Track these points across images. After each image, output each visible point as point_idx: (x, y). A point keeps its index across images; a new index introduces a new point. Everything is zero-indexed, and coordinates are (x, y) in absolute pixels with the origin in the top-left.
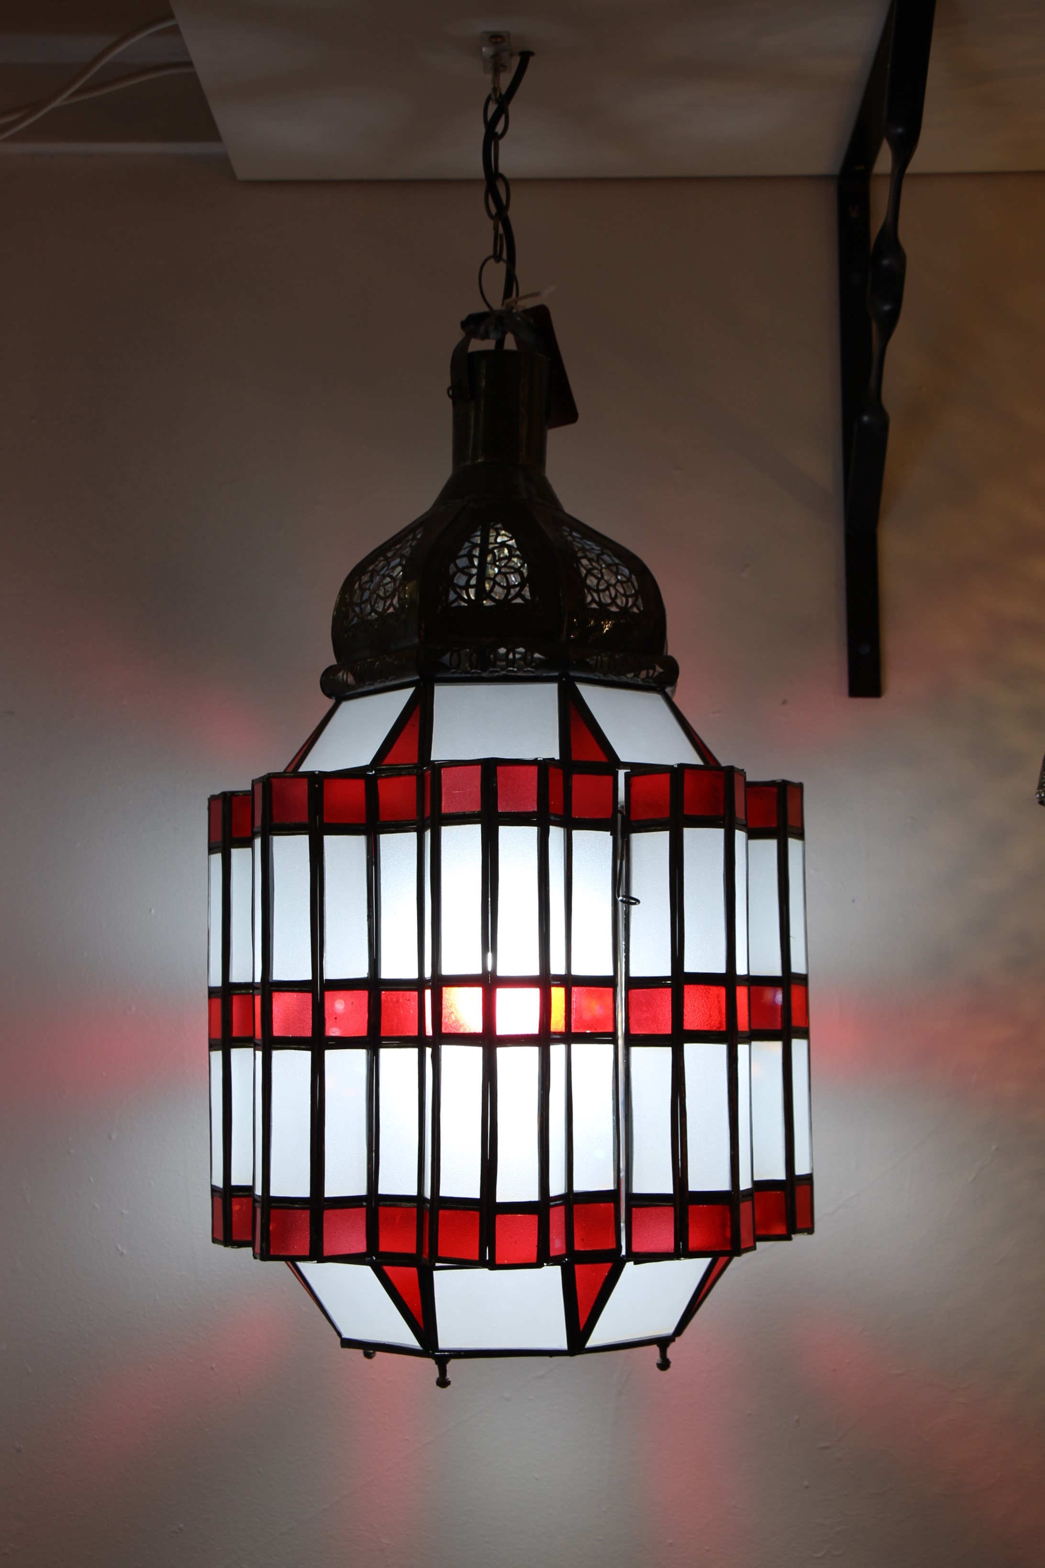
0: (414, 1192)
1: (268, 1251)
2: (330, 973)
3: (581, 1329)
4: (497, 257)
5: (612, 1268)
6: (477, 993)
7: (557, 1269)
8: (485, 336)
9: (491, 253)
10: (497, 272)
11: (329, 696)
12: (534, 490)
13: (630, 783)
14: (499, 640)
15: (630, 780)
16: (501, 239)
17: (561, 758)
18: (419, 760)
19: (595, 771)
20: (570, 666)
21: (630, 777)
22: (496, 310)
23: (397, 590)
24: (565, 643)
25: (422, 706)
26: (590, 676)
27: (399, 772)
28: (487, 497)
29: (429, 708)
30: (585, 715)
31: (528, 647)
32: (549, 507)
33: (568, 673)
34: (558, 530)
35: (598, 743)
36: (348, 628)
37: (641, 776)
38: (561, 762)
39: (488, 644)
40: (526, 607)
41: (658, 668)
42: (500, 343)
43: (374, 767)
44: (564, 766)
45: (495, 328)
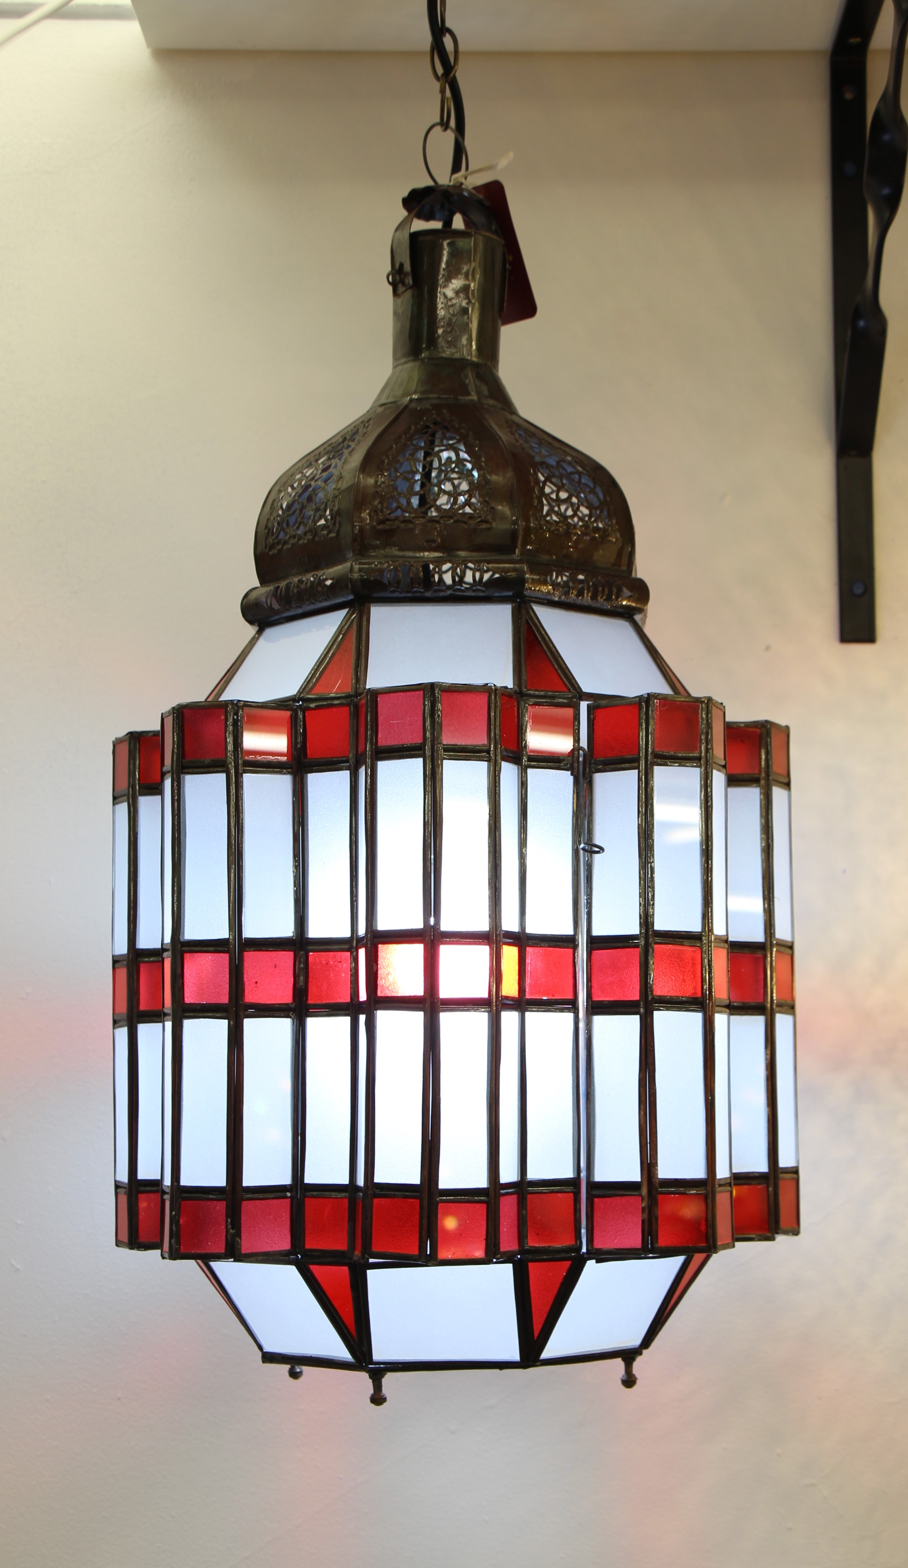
0: (345, 1180)
1: (178, 1250)
2: (250, 931)
3: (535, 1339)
4: (445, 125)
5: (571, 1266)
6: (417, 950)
7: (508, 1268)
8: (428, 218)
9: (438, 120)
10: (444, 141)
11: (251, 622)
12: (485, 391)
13: (593, 717)
14: (445, 555)
15: (594, 713)
16: (449, 103)
17: (516, 687)
18: (353, 689)
19: (553, 702)
20: (525, 585)
21: (594, 710)
22: (443, 186)
23: (329, 500)
24: (520, 559)
25: (356, 629)
26: (549, 597)
27: (329, 702)
28: (431, 396)
29: (364, 631)
30: (542, 640)
31: (477, 563)
32: (503, 409)
33: (523, 592)
34: (512, 433)
35: (557, 672)
36: (274, 544)
37: (606, 707)
38: (515, 692)
39: (431, 560)
40: (476, 517)
41: (626, 592)
42: (448, 223)
43: (302, 697)
44: (519, 696)
45: (442, 206)
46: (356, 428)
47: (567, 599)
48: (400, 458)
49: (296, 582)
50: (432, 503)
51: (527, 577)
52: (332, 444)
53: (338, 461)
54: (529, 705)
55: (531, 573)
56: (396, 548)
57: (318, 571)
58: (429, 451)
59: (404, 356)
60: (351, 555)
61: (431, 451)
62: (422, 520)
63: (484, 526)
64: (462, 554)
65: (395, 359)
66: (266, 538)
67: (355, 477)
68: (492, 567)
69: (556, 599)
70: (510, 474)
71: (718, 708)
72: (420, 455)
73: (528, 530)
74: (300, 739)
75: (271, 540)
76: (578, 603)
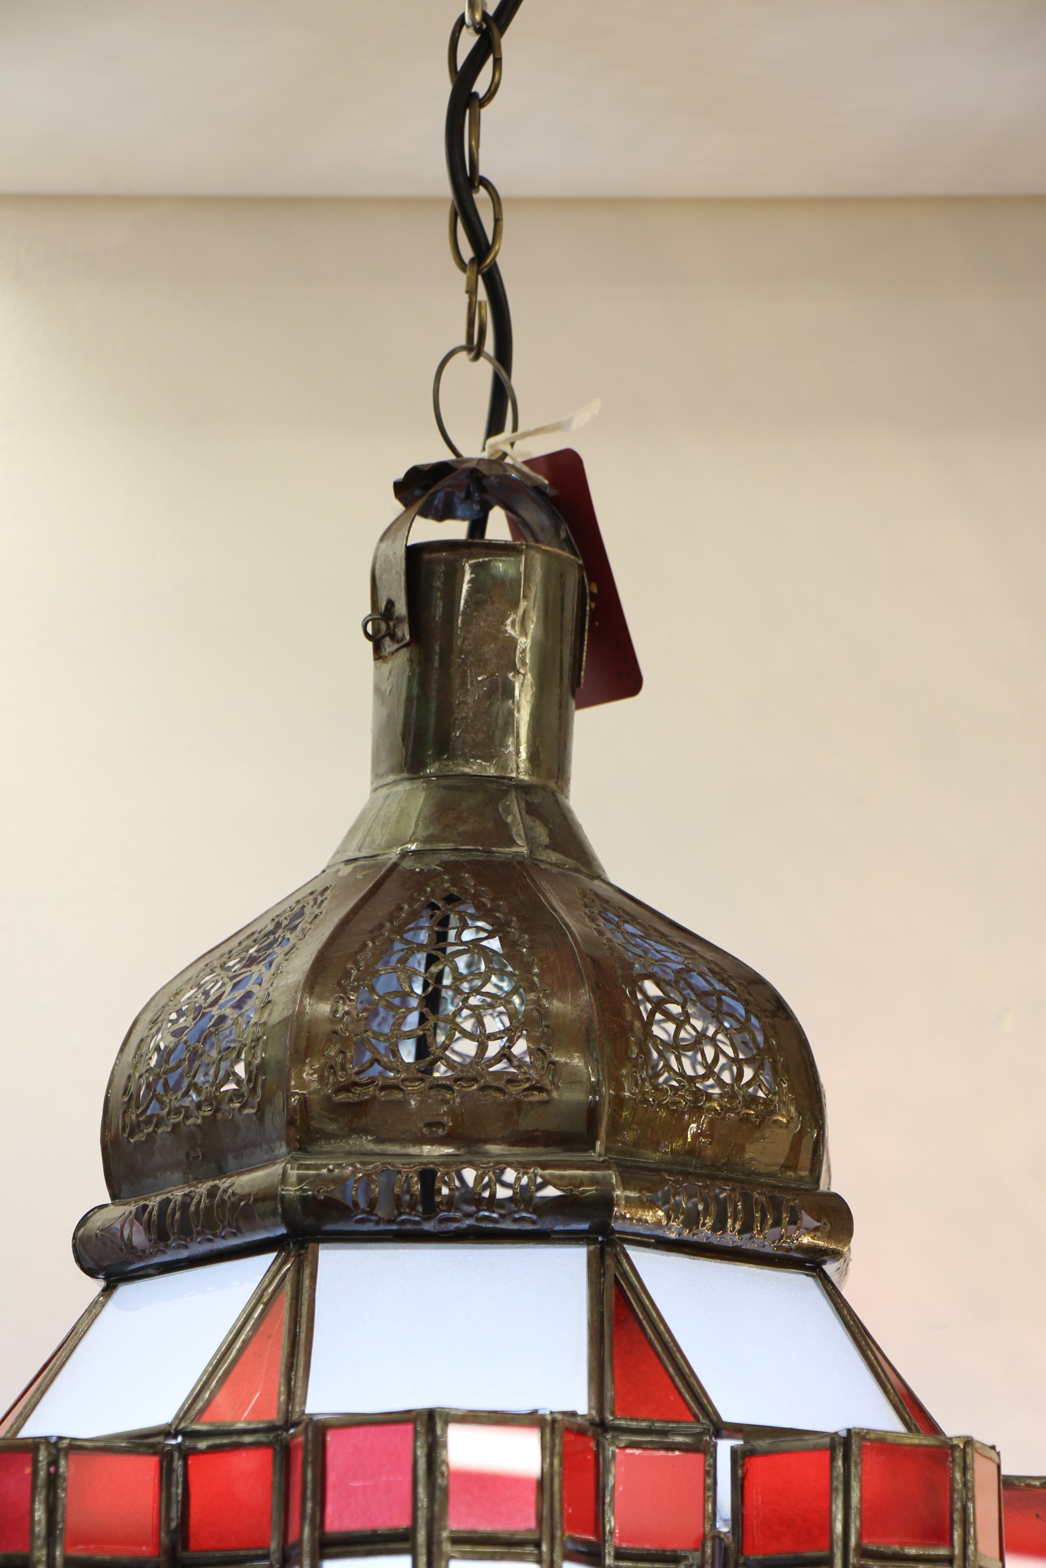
4: (475, 349)
8: (443, 514)
9: (463, 341)
10: (474, 379)
11: (91, 1272)
12: (542, 834)
13: (742, 1473)
14: (461, 1151)
15: (743, 1465)
16: (483, 311)
17: (594, 1412)
18: (281, 1415)
19: (664, 1442)
20: (613, 1211)
21: (743, 1458)
22: (470, 460)
23: (245, 1045)
24: (603, 1162)
25: (289, 1293)
26: (659, 1233)
27: (234, 1439)
28: (442, 846)
29: (305, 1297)
30: (644, 1318)
31: (522, 1168)
32: (577, 870)
33: (610, 1224)
34: (593, 919)
35: (673, 1382)
36: (139, 1124)
37: (767, 1453)
38: (592, 1423)
39: (436, 1160)
40: (521, 1081)
41: (808, 1220)
42: (478, 526)
43: (182, 1429)
44: (599, 1430)
45: (468, 496)
46: (300, 906)
47: (694, 1235)
48: (380, 967)
49: (179, 1198)
50: (438, 1052)
51: (617, 1196)
52: (253, 934)
53: (264, 970)
54: (618, 1447)
55: (626, 1186)
56: (369, 1138)
57: (220, 1179)
58: (434, 953)
59: (393, 770)
60: (284, 1150)
61: (439, 954)
62: (418, 1086)
63: (536, 1097)
64: (494, 1149)
65: (377, 775)
66: (125, 1112)
67: (294, 1002)
68: (551, 1175)
69: (673, 1236)
70: (585, 996)
71: (987, 1458)
72: (419, 961)
73: (619, 1102)
74: (175, 1512)
75: (134, 1117)
76: (715, 1243)
